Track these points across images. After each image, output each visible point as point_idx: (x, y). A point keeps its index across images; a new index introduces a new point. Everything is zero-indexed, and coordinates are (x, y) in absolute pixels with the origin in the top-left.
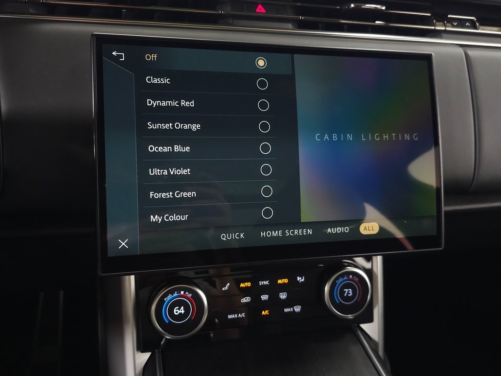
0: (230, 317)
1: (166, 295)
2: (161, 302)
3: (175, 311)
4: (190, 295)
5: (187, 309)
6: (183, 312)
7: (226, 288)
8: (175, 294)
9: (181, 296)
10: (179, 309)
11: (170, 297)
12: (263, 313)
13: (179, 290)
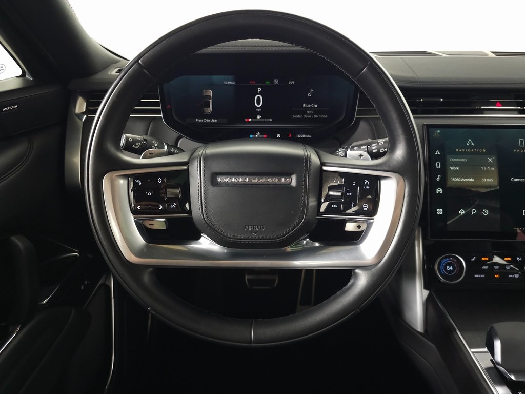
0: (476, 276)
1: (442, 259)
2: (440, 262)
3: (447, 268)
4: (455, 260)
5: (454, 268)
6: (452, 269)
7: (474, 259)
8: (448, 259)
9: (451, 260)
10: (450, 267)
11: (445, 260)
12: (496, 276)
13: (449, 257)
